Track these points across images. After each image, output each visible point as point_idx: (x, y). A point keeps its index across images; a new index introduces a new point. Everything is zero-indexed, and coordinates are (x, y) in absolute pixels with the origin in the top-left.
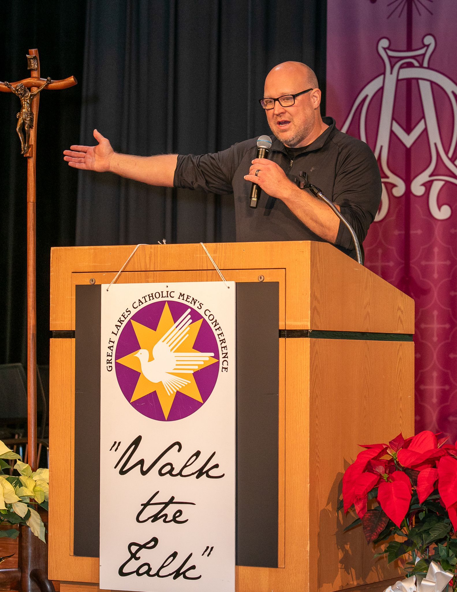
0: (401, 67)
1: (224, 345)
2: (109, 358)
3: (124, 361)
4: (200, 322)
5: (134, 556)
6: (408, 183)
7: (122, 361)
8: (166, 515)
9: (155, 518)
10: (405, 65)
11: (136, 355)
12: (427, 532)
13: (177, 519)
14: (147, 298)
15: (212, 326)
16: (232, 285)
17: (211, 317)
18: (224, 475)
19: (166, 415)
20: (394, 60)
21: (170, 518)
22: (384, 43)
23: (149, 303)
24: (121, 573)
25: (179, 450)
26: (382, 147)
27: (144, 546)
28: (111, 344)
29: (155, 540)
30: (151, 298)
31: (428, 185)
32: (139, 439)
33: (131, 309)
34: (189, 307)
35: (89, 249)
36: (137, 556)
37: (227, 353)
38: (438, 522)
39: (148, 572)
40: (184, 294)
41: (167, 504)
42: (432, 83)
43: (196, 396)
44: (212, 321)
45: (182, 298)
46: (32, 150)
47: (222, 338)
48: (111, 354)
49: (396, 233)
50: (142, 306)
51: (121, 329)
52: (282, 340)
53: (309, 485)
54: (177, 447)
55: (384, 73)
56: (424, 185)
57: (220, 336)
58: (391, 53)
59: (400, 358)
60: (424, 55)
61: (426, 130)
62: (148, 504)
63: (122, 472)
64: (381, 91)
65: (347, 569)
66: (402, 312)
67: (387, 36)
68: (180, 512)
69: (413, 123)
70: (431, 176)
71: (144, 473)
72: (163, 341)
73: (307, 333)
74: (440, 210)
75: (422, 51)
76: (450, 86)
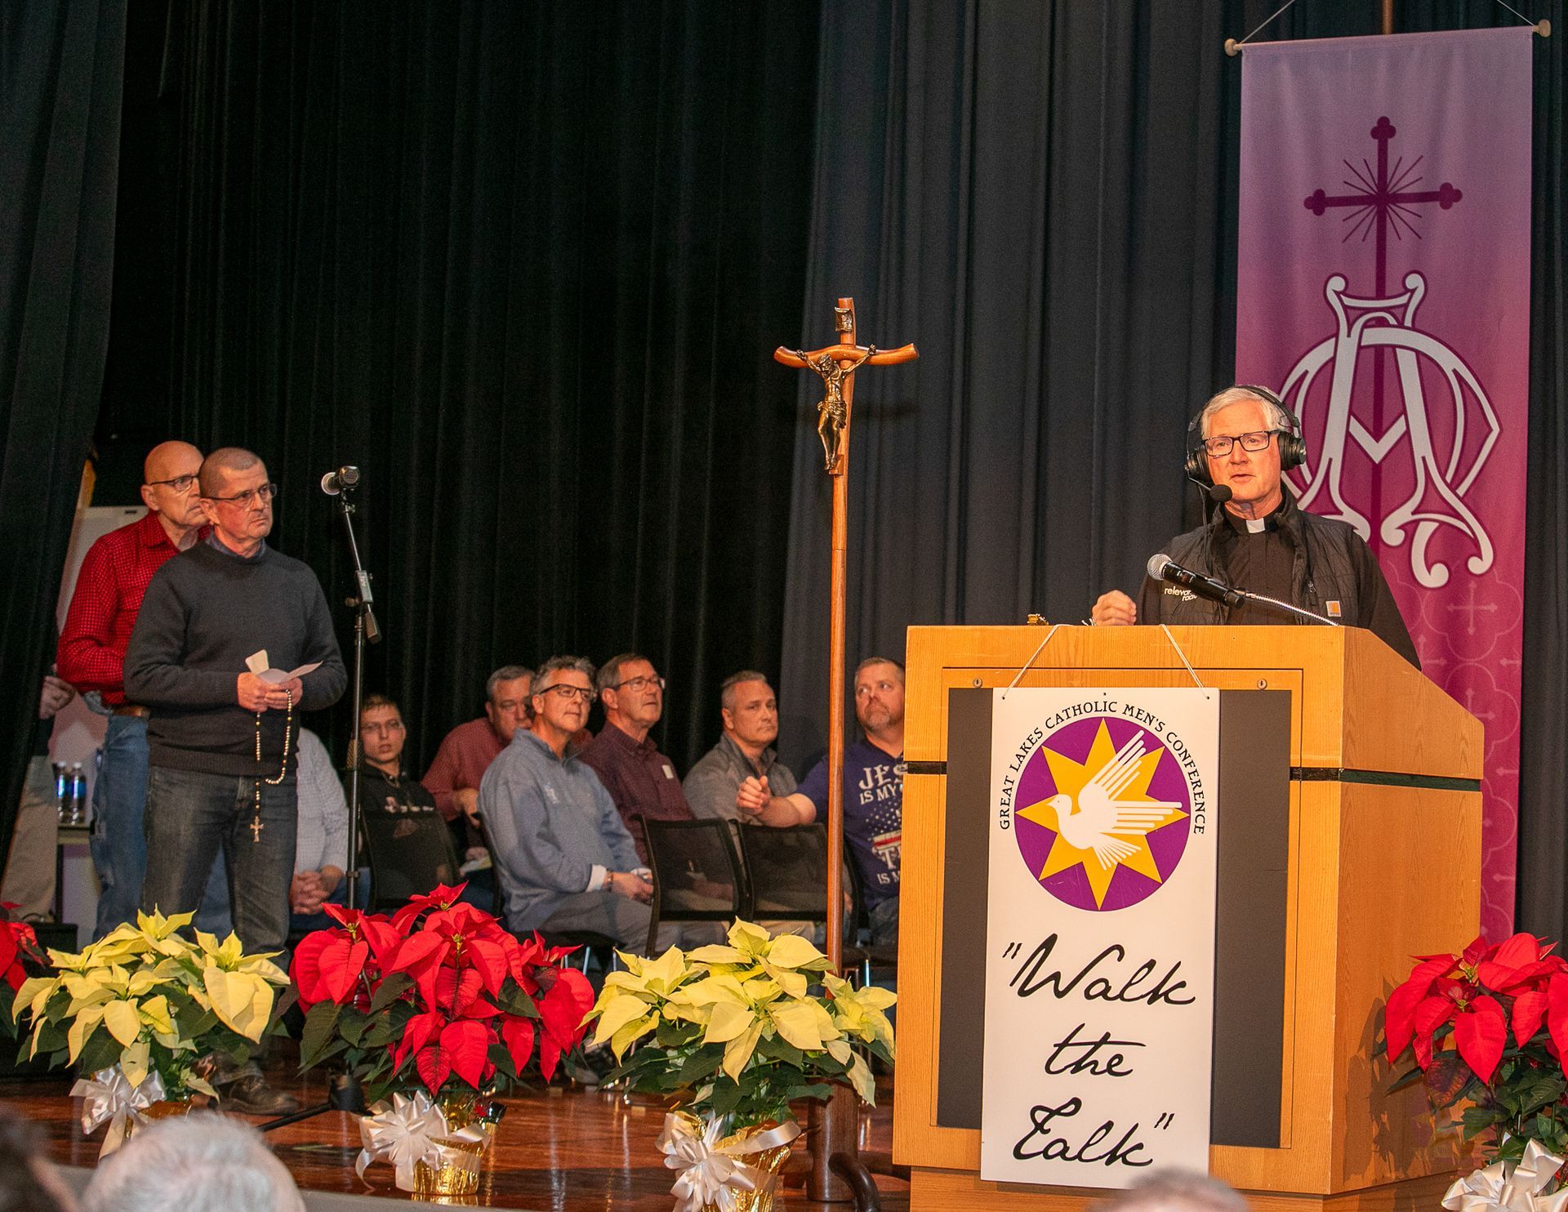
0: (1365, 326)
1: (1198, 790)
2: (1005, 808)
3: (1030, 813)
4: (1159, 752)
5: (1040, 1127)
6: (1375, 522)
7: (1027, 813)
8: (1096, 1063)
9: (1078, 1067)
10: (1374, 323)
11: (1050, 804)
12: (1527, 1092)
13: (1114, 1069)
14: (1071, 712)
15: (1179, 760)
16: (1214, 693)
17: (1178, 746)
18: (1194, 999)
19: (1099, 900)
20: (1352, 315)
21: (1102, 1066)
22: (1337, 284)
23: (1073, 719)
24: (1018, 1154)
25: (1120, 959)
26: (1330, 460)
27: (1058, 1112)
28: (1009, 785)
29: (1076, 1102)
30: (1078, 712)
31: (1410, 529)
32: (1053, 939)
33: (1043, 728)
34: (1138, 728)
35: (972, 630)
36: (1046, 1127)
37: (1203, 804)
38: (1543, 1078)
39: (1062, 1154)
40: (1132, 708)
41: (1097, 1045)
42: (1418, 353)
43: (1151, 871)
44: (1180, 752)
45: (1129, 713)
46: (842, 462)
47: (1195, 779)
48: (1007, 802)
50: (1062, 725)
51: (1025, 762)
52: (1294, 784)
53: (1334, 1017)
54: (1116, 953)
55: (1336, 335)
56: (1402, 527)
57: (1192, 775)
58: (1348, 301)
59: (1463, 818)
60: (1405, 306)
61: (1407, 433)
62: (1065, 1043)
63: (1023, 993)
64: (1330, 364)
65: (1383, 1154)
66: (1466, 742)
67: (1343, 273)
68: (1120, 1057)
69: (1386, 421)
70: (1414, 513)
71: (1059, 994)
72: (1097, 783)
73: (1337, 773)
74: (1429, 571)
75: (1403, 300)
76: (1448, 361)
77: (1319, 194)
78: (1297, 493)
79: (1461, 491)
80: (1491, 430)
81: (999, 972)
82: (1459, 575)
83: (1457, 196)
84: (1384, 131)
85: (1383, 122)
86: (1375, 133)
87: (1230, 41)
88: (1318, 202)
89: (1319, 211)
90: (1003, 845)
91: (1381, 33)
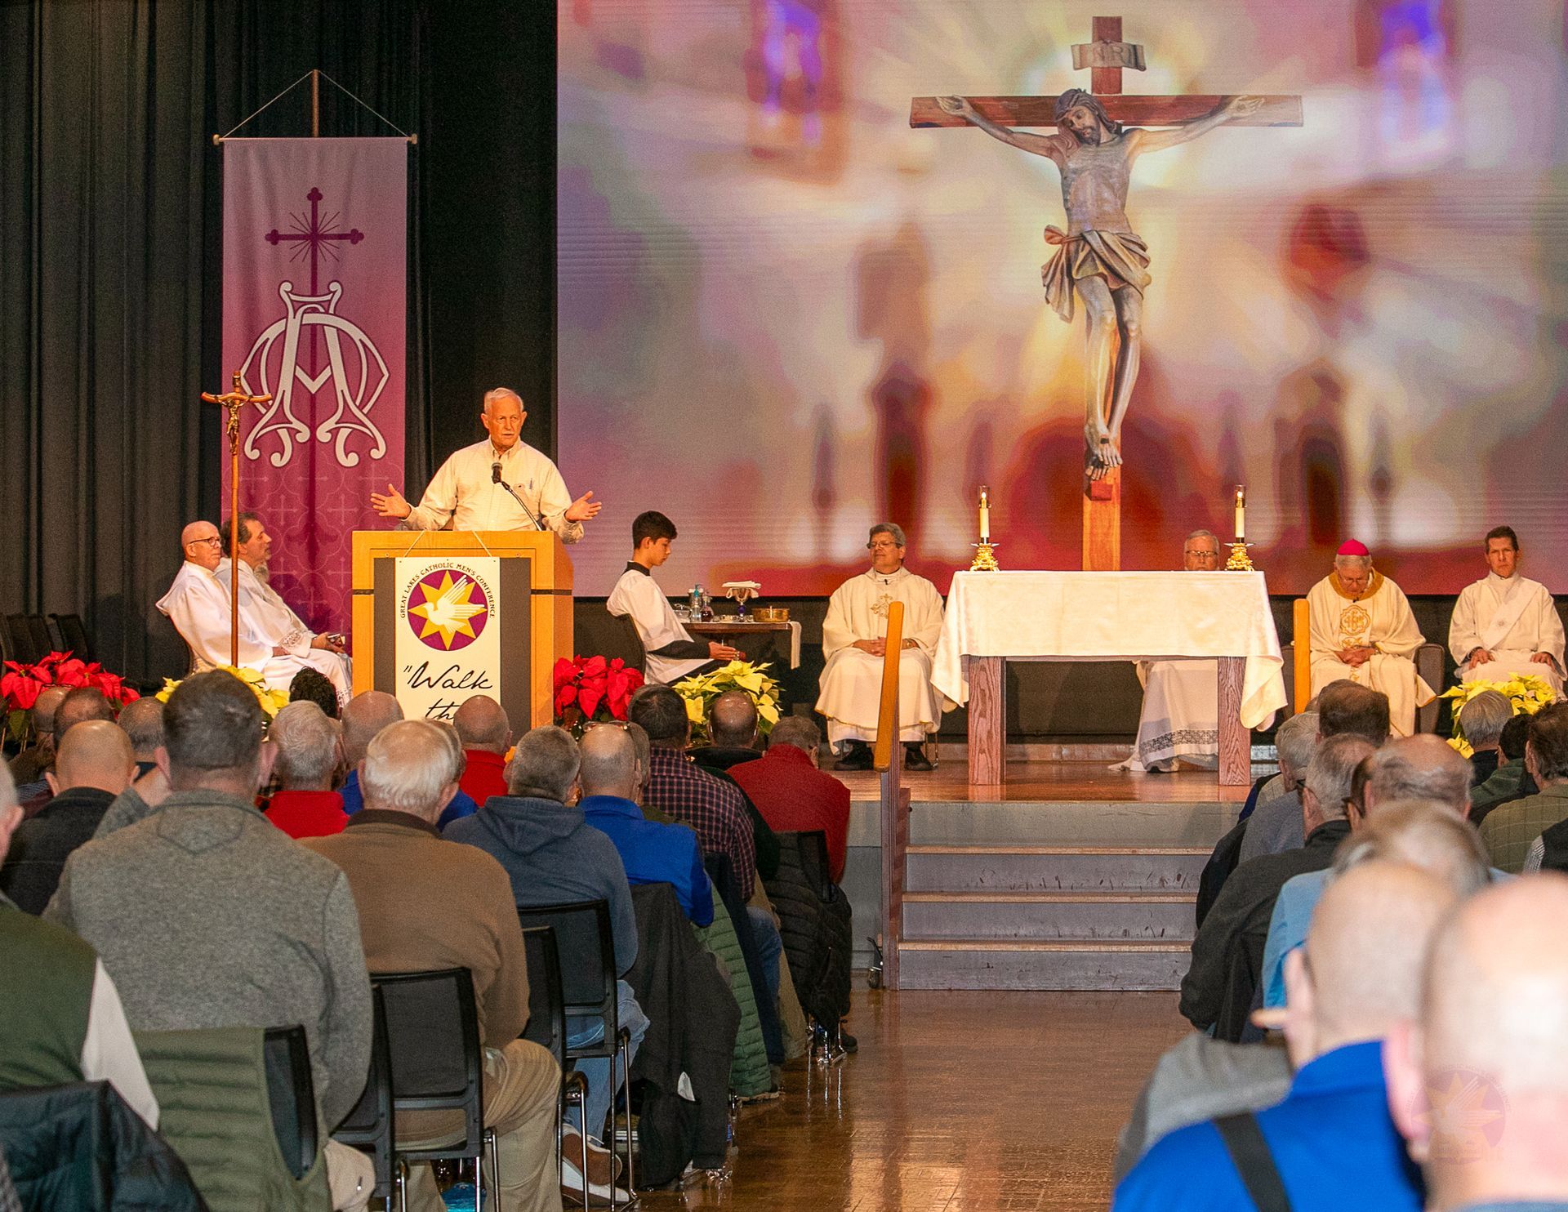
0: (305, 312)
1: (491, 599)
2: (403, 609)
3: (415, 610)
4: (473, 584)
6: (313, 429)
7: (413, 610)
10: (309, 310)
11: (424, 606)
14: (432, 568)
15: (482, 587)
16: (498, 560)
17: (482, 581)
18: (492, 685)
20: (297, 306)
22: (287, 286)
23: (433, 571)
25: (458, 670)
26: (284, 391)
28: (404, 599)
30: (435, 568)
31: (335, 432)
32: (427, 663)
33: (419, 574)
34: (463, 574)
37: (494, 605)
42: (338, 329)
43: (471, 633)
44: (483, 584)
45: (459, 567)
47: (490, 595)
48: (404, 606)
49: (300, 479)
50: (428, 573)
51: (412, 588)
52: (533, 596)
54: (455, 668)
55: (287, 317)
56: (329, 431)
57: (488, 593)
58: (293, 297)
60: (330, 301)
61: (332, 376)
62: (434, 707)
63: (413, 687)
64: (282, 336)
67: (290, 280)
69: (318, 369)
70: (337, 423)
71: (430, 687)
72: (445, 597)
73: (552, 591)
74: (347, 456)
75: (328, 297)
76: (357, 334)
77: (275, 232)
78: (263, 411)
79: (366, 410)
80: (383, 376)
81: (402, 679)
82: (365, 459)
83: (361, 236)
84: (315, 196)
85: (315, 190)
86: (310, 197)
87: (216, 136)
88: (274, 237)
89: (275, 243)
90: (403, 626)
91: (311, 135)
